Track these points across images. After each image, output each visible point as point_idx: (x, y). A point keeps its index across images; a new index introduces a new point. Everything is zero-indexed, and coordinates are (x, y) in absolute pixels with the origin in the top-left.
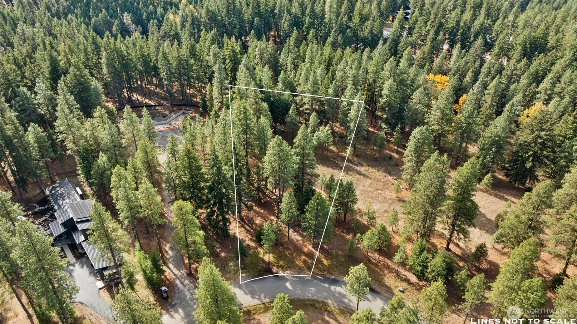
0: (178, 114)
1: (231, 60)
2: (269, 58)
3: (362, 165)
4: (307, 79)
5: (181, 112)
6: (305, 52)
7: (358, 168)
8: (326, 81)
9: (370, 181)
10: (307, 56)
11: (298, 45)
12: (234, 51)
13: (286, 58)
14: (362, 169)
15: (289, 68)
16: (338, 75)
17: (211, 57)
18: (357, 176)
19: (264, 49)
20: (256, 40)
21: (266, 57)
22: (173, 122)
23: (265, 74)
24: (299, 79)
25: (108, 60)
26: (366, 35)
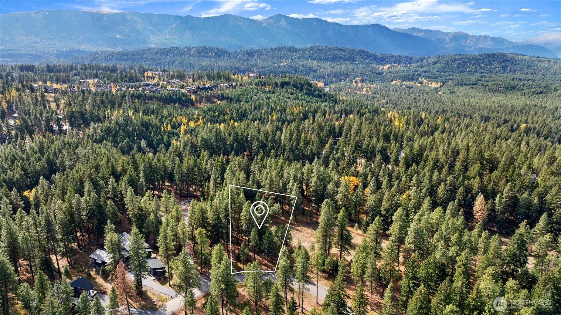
0: (185, 202)
1: (220, 168)
2: (244, 167)
3: (299, 226)
4: (267, 177)
5: (187, 201)
6: (266, 163)
7: (297, 228)
8: (278, 179)
9: (303, 233)
10: (268, 165)
11: (262, 160)
12: (222, 162)
13: (254, 167)
14: (299, 228)
15: (256, 173)
16: (285, 175)
17: (209, 166)
18: (296, 231)
19: (240, 161)
20: (236, 156)
21: (242, 166)
22: (182, 206)
23: (241, 175)
24: (262, 178)
25: (144, 168)
26: (308, 153)
